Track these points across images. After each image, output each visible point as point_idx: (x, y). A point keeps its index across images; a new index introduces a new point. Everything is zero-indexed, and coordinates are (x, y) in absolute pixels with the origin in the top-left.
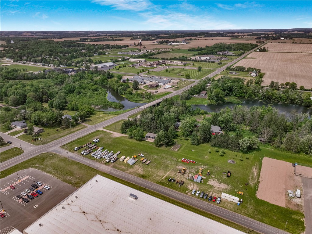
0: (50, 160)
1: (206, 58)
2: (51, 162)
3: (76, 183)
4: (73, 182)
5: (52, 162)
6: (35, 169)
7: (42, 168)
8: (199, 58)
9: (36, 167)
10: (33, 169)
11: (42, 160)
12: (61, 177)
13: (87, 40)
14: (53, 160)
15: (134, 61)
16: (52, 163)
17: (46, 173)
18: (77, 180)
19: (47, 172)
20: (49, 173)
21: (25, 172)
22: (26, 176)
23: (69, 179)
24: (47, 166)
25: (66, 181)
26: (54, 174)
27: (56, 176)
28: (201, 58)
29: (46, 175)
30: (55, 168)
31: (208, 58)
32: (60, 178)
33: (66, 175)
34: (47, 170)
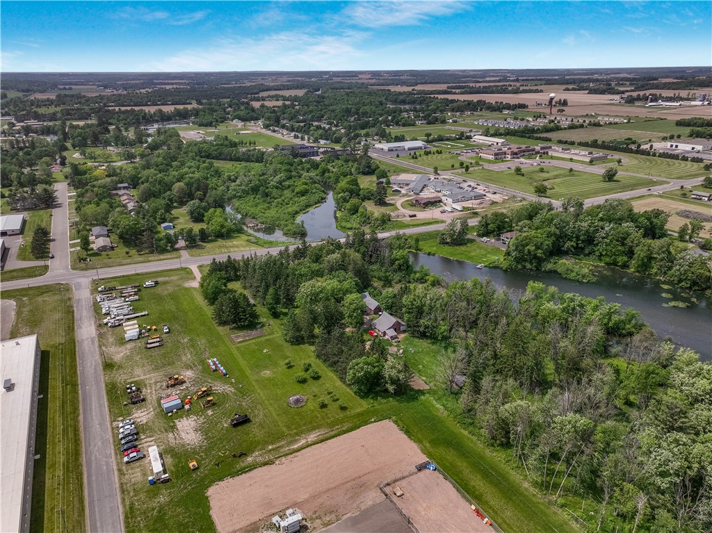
1: (693, 148)
8: (672, 146)
13: (453, 91)
15: (481, 141)
28: (677, 146)
31: (699, 148)
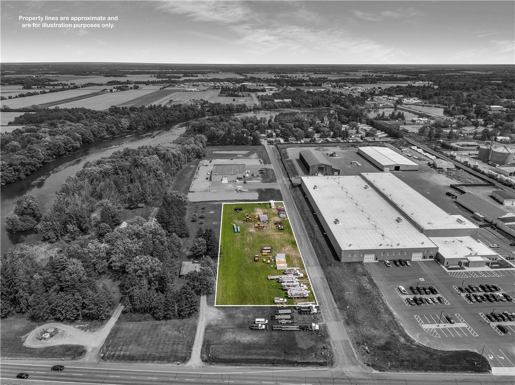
0: (375, 336)
2: (376, 333)
3: (365, 275)
4: (367, 279)
5: (373, 330)
6: (408, 334)
7: (395, 329)
9: (405, 336)
10: (412, 337)
11: (389, 349)
12: (376, 294)
14: (370, 332)
16: (375, 329)
17: (395, 313)
18: (361, 278)
19: (391, 314)
20: (389, 310)
21: (428, 341)
22: (427, 330)
23: (369, 285)
24: (387, 327)
25: (374, 285)
26: (384, 304)
27: (382, 300)
29: (395, 311)
30: (376, 313)
32: (379, 294)
33: (368, 292)
34: (391, 318)
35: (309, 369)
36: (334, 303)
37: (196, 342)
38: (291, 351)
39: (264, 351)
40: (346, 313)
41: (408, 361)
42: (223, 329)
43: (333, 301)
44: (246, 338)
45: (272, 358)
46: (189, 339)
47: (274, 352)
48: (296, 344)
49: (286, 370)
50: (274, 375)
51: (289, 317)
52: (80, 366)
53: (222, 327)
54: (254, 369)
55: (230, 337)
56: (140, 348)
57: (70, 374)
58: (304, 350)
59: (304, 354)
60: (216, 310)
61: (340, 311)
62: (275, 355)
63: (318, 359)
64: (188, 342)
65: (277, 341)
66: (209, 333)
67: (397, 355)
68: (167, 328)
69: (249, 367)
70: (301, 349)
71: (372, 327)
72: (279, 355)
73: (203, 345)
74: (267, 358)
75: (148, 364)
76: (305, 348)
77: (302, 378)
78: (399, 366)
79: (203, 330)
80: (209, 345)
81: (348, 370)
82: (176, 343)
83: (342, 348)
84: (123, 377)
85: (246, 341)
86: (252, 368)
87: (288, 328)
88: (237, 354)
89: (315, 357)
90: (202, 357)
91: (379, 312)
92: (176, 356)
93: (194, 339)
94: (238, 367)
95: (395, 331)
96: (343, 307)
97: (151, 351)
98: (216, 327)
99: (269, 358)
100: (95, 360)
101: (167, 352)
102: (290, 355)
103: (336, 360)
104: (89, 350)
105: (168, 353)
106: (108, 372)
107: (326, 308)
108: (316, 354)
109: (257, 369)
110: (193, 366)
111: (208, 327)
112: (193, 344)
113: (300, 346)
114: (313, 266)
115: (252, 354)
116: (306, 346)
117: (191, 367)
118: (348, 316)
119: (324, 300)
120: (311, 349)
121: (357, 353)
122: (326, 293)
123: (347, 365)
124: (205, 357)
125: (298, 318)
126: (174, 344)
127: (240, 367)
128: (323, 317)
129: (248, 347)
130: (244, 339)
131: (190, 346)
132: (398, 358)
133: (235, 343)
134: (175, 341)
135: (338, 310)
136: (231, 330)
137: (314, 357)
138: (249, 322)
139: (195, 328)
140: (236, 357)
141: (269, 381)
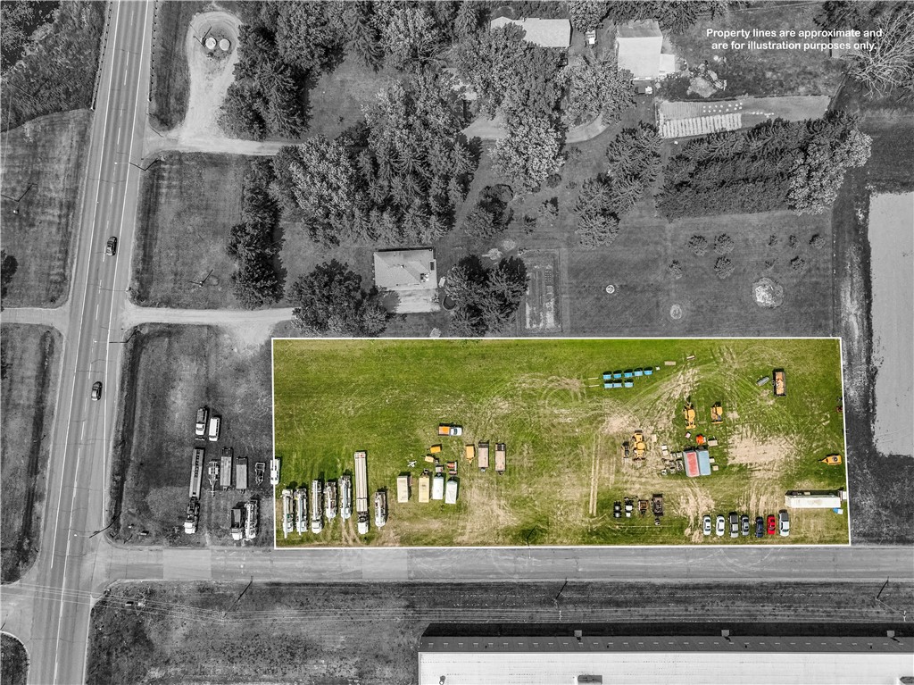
0: (168, 628)
2: (177, 634)
5: (183, 630)
7: (184, 673)
14: (179, 623)
16: (187, 636)
18: (350, 663)
24: (189, 658)
30: (230, 654)
35: (106, 500)
36: (267, 580)
37: (178, 311)
38: (143, 474)
39: (147, 429)
40: (231, 596)
41: (109, 663)
42: (206, 357)
43: (276, 580)
44: (180, 400)
45: (134, 441)
46: (186, 299)
47: (145, 446)
48: (158, 485)
49: (106, 461)
50: (98, 442)
51: (225, 482)
52: (137, 132)
53: (213, 356)
54: (113, 411)
55: (186, 370)
56: (171, 217)
57: (121, 124)
58: (144, 497)
59: (136, 495)
60: (262, 341)
61: (241, 585)
62: (139, 446)
63: (126, 517)
64: (179, 298)
65: (169, 454)
66: (200, 333)
67: (122, 651)
68: (215, 255)
69: (116, 402)
70: (146, 493)
71: (191, 631)
72: (137, 454)
73: (169, 326)
74: (135, 433)
75: (133, 240)
76: (149, 499)
77: (88, 484)
78: (98, 644)
79: (206, 321)
80: (169, 334)
81: (98, 559)
82: (178, 277)
83: (144, 562)
84: (110, 208)
85: (173, 399)
86: (113, 408)
87: (196, 476)
88: (146, 383)
89: (129, 513)
90: (142, 325)
91: (231, 660)
92: (150, 282)
93: (187, 307)
94: (117, 386)
95: (179, 670)
96: (251, 593)
97: (164, 238)
98: (213, 344)
99: (135, 437)
100: (148, 152)
101: (159, 266)
102: (136, 471)
103: (119, 546)
104: (173, 134)
105: (157, 268)
106: (120, 182)
107: (251, 560)
108: (133, 515)
109: (112, 416)
110: (124, 314)
111: (214, 330)
112: (174, 308)
113: (153, 491)
114: (410, 564)
115: (143, 409)
116: (152, 502)
117: (123, 311)
118: (224, 595)
119: (277, 560)
120: (144, 509)
121: (132, 583)
122: (300, 571)
123: (109, 560)
124: (145, 331)
125: (227, 500)
126: (176, 275)
127: (117, 389)
128: (225, 548)
129: (159, 402)
130: (179, 396)
131: (168, 303)
132: (116, 649)
133: (168, 380)
134: (181, 275)
135: (246, 581)
136: (203, 371)
137: (130, 510)
138: (223, 406)
139: (213, 306)
140: (140, 382)
141: (87, 433)
